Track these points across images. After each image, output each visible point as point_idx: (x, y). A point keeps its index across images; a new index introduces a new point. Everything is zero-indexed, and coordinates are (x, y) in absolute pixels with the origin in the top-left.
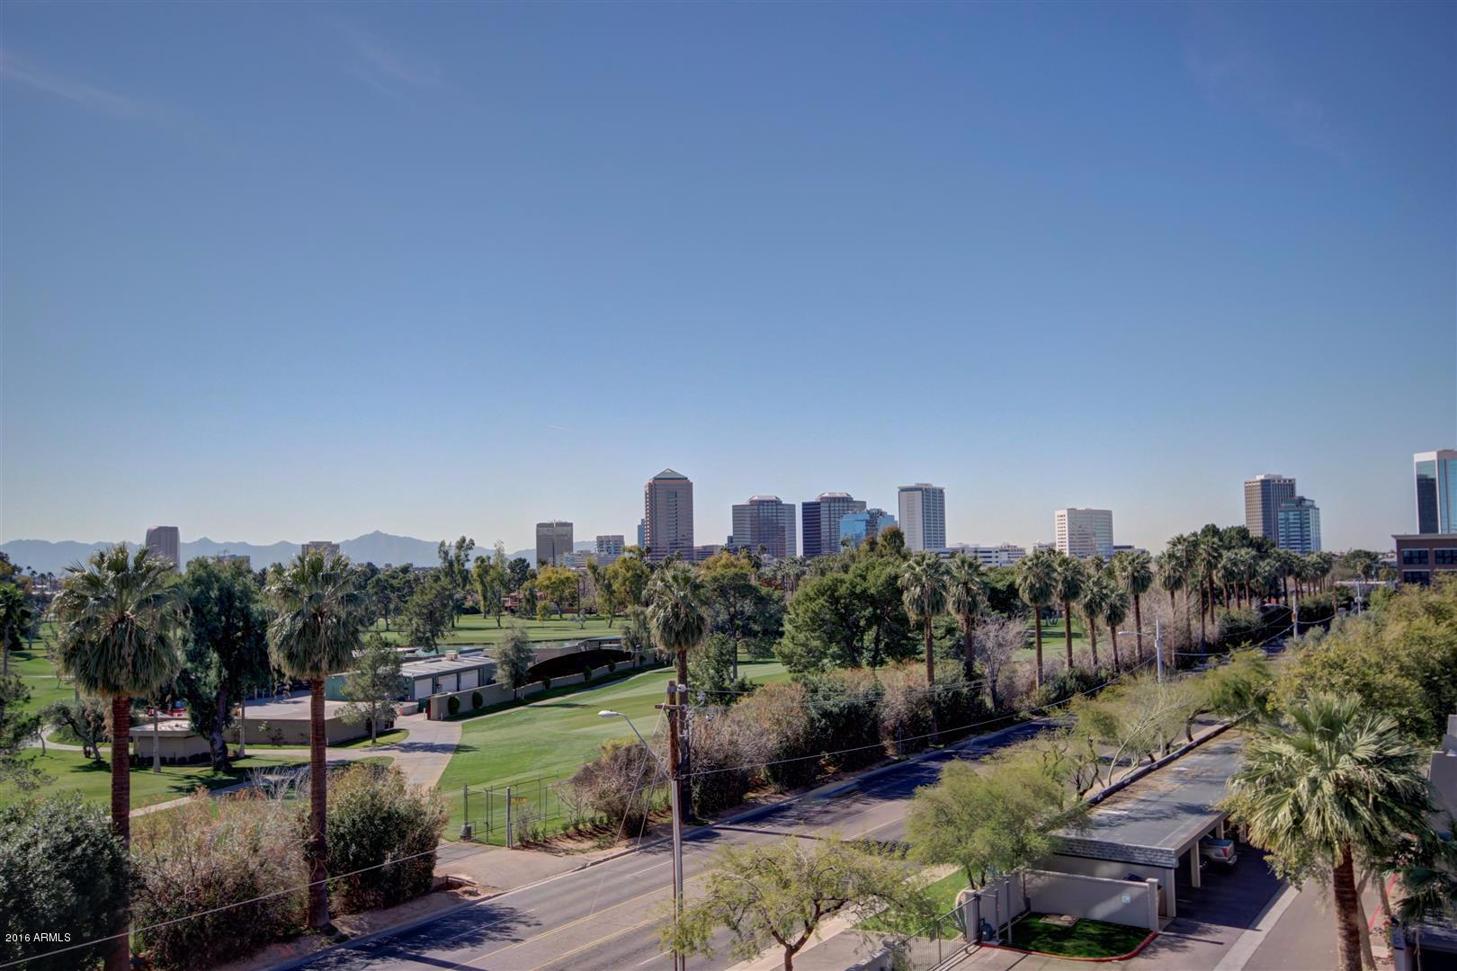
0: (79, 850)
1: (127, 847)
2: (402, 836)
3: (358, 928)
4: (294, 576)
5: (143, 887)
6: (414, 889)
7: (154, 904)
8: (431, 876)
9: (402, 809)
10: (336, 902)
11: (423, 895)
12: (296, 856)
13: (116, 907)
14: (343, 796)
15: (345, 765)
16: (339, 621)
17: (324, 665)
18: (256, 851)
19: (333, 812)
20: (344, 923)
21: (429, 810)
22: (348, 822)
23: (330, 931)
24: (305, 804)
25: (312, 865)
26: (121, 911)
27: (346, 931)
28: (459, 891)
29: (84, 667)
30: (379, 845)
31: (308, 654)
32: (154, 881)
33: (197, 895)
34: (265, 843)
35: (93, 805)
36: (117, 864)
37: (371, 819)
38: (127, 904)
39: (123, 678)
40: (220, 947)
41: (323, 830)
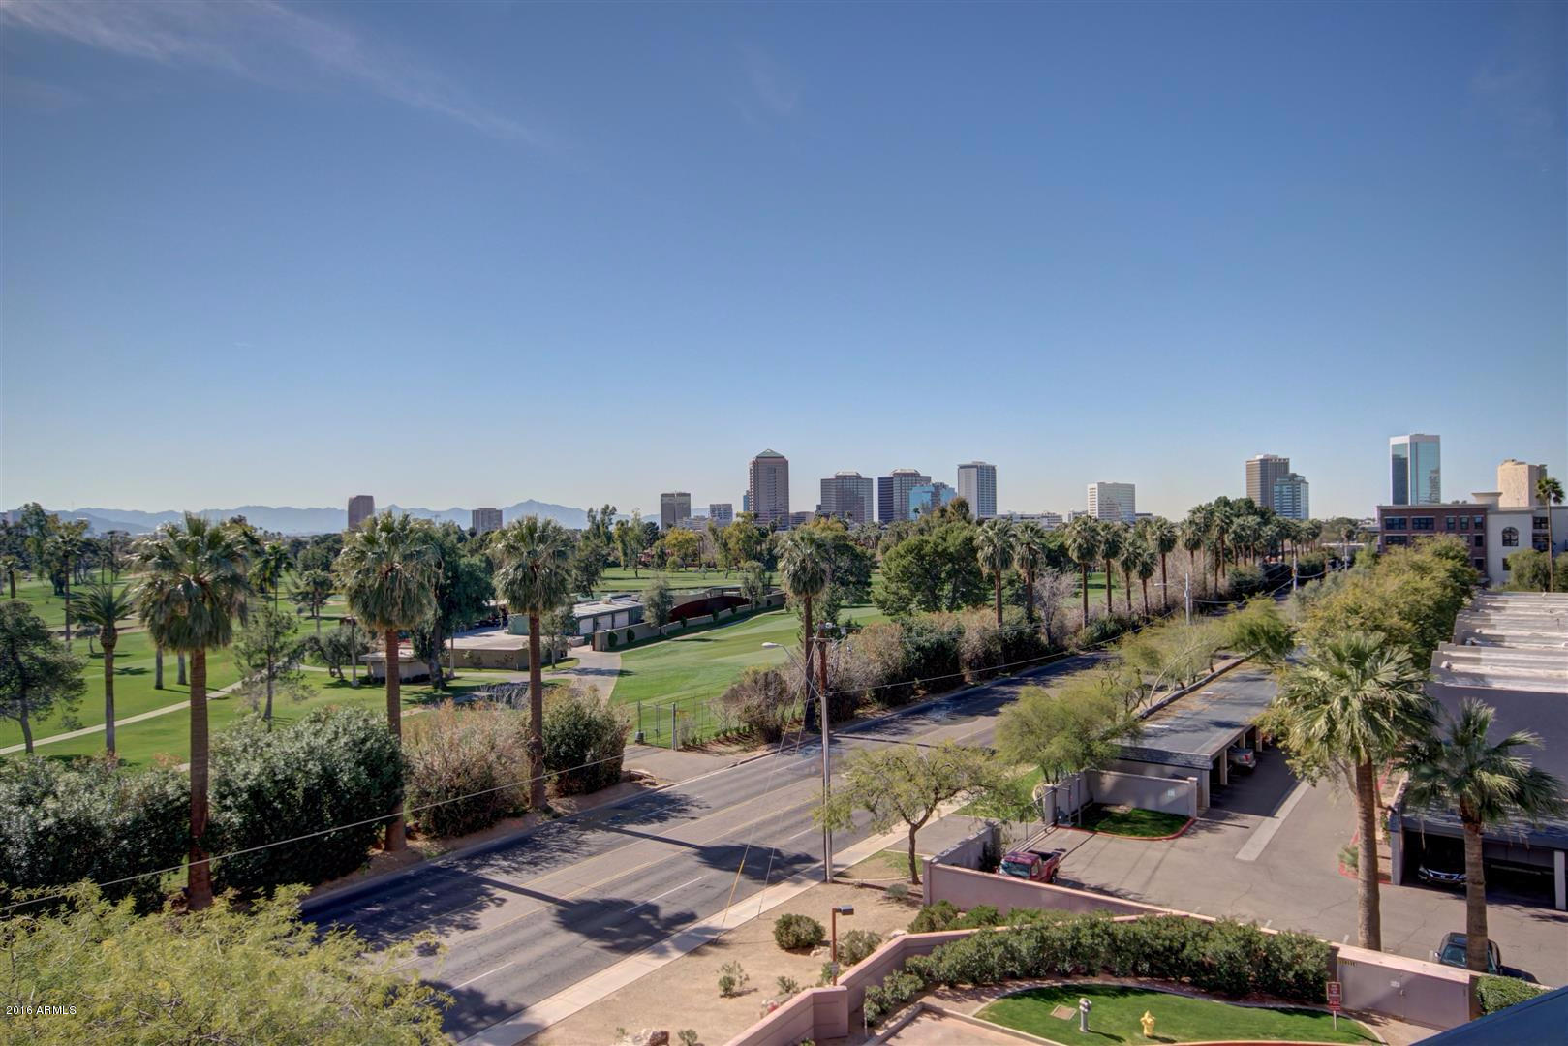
0: (368, 744)
1: (400, 743)
2: (599, 739)
3: (569, 808)
4: (516, 536)
5: (412, 773)
6: (608, 780)
7: (419, 787)
8: (620, 771)
9: (598, 718)
10: (549, 788)
11: (614, 784)
12: (520, 753)
13: (396, 788)
14: (554, 706)
15: (553, 685)
16: (551, 571)
17: (540, 606)
18: (493, 748)
19: (546, 719)
20: (558, 804)
21: (618, 718)
22: (558, 729)
23: (548, 810)
24: (527, 713)
25: (533, 760)
26: (398, 791)
27: (560, 809)
28: (642, 781)
29: (365, 606)
30: (583, 744)
31: (527, 597)
32: (420, 768)
33: (452, 779)
34: (499, 742)
35: (375, 711)
36: (394, 756)
37: (575, 725)
38: (402, 786)
39: (395, 614)
40: (469, 820)
41: (540, 734)
